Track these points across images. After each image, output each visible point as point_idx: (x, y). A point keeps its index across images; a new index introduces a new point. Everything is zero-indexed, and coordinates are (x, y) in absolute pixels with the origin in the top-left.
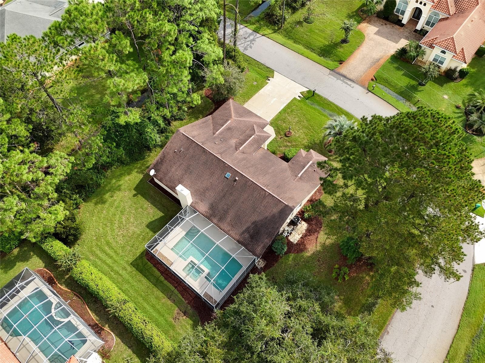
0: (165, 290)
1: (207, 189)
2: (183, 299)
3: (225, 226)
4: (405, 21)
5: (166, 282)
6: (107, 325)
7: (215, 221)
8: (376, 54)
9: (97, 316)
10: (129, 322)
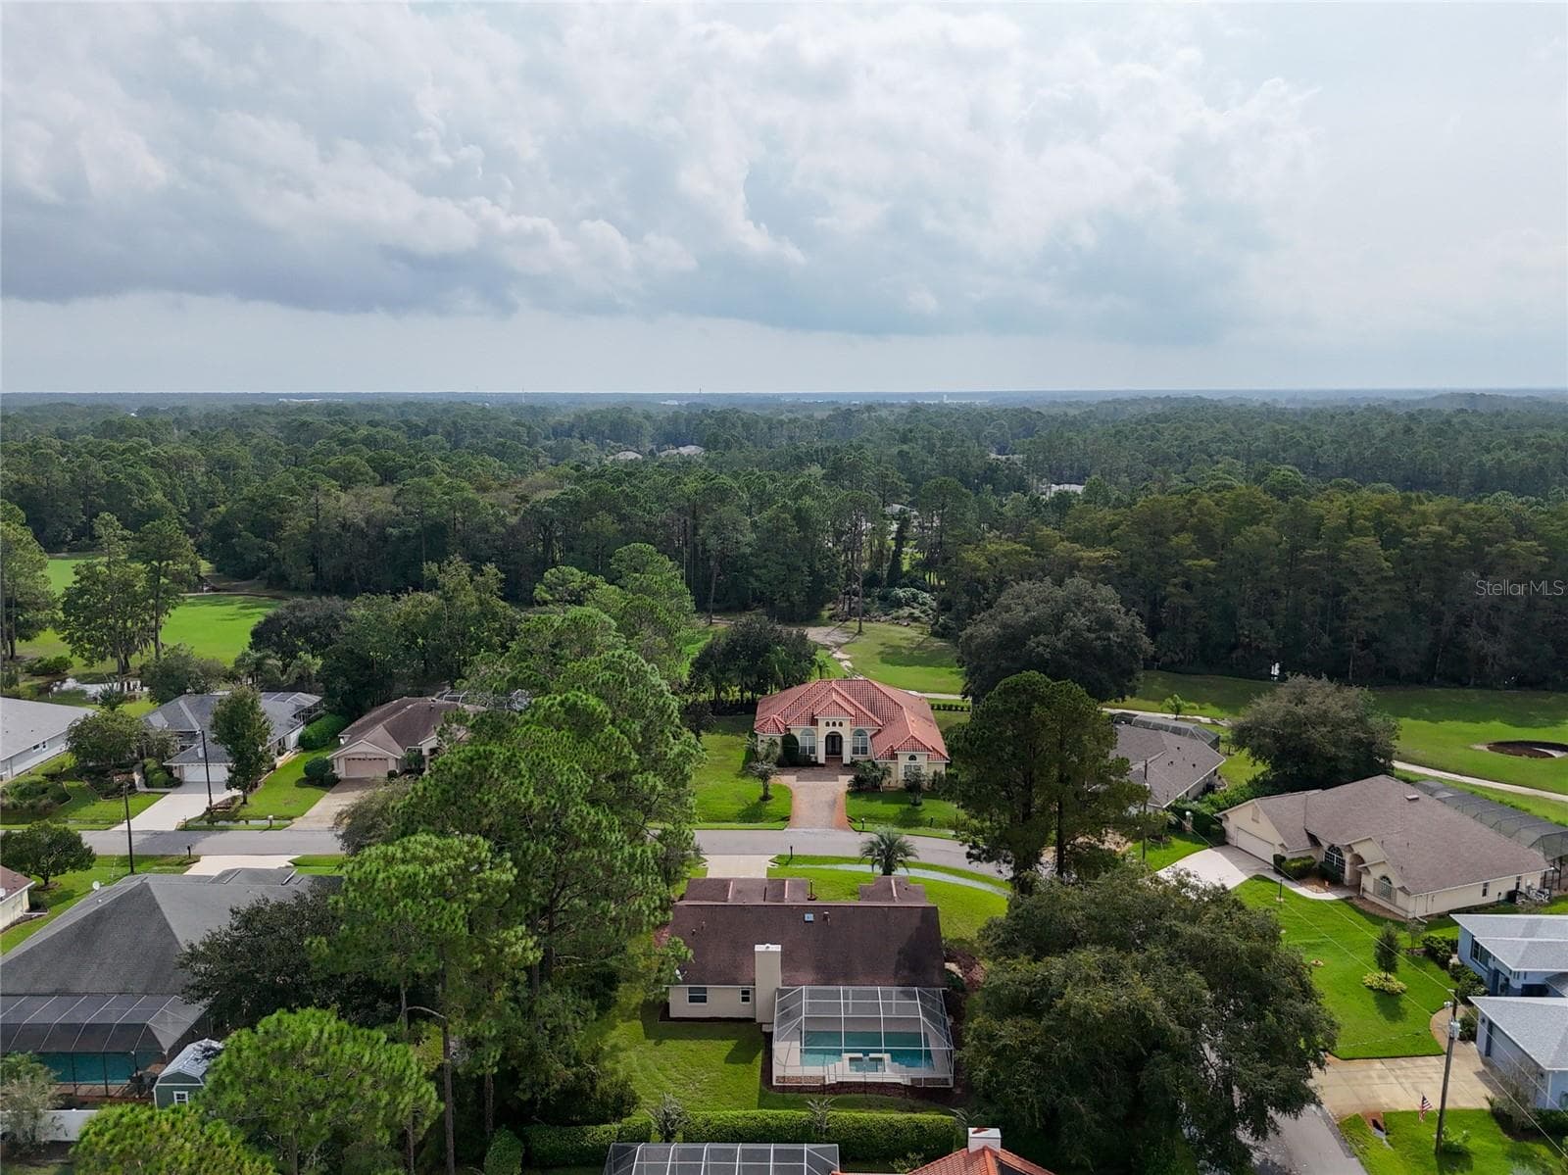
1: (791, 952)
3: (862, 979)
4: (822, 759)
7: (840, 982)
8: (827, 798)
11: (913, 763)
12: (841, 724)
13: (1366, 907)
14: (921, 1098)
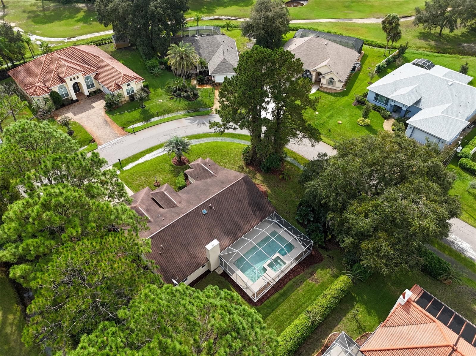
0: (292, 289)
1: (210, 233)
2: (300, 275)
3: (246, 227)
4: (75, 98)
5: (285, 288)
6: (323, 341)
7: (240, 234)
8: (100, 120)
9: (314, 351)
10: (325, 308)
11: (129, 87)
12: (78, 77)
13: (325, 90)
14: (308, 266)
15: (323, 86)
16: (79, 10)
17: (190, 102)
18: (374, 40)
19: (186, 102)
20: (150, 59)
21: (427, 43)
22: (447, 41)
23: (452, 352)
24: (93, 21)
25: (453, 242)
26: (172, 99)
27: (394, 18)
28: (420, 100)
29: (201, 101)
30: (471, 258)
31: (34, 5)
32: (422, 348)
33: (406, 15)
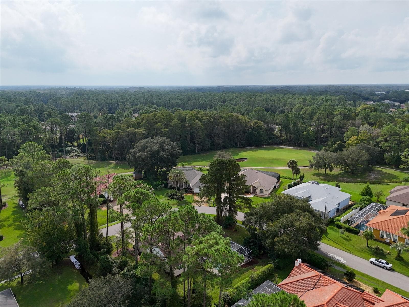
2: (246, 268)
10: (259, 275)
13: (259, 196)
14: (250, 265)
15: (257, 194)
16: (111, 163)
17: (180, 201)
18: (287, 176)
19: (177, 201)
20: (156, 181)
21: (318, 177)
22: (330, 176)
23: (320, 277)
24: (119, 168)
25: (332, 257)
26: (169, 199)
27: (293, 161)
28: (311, 196)
29: (186, 200)
30: (342, 263)
31: (83, 162)
32: (306, 278)
33: (306, 166)
